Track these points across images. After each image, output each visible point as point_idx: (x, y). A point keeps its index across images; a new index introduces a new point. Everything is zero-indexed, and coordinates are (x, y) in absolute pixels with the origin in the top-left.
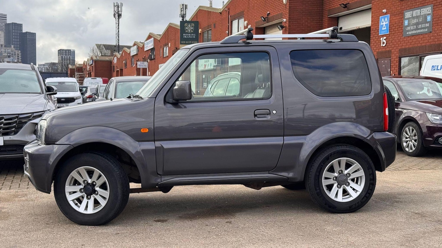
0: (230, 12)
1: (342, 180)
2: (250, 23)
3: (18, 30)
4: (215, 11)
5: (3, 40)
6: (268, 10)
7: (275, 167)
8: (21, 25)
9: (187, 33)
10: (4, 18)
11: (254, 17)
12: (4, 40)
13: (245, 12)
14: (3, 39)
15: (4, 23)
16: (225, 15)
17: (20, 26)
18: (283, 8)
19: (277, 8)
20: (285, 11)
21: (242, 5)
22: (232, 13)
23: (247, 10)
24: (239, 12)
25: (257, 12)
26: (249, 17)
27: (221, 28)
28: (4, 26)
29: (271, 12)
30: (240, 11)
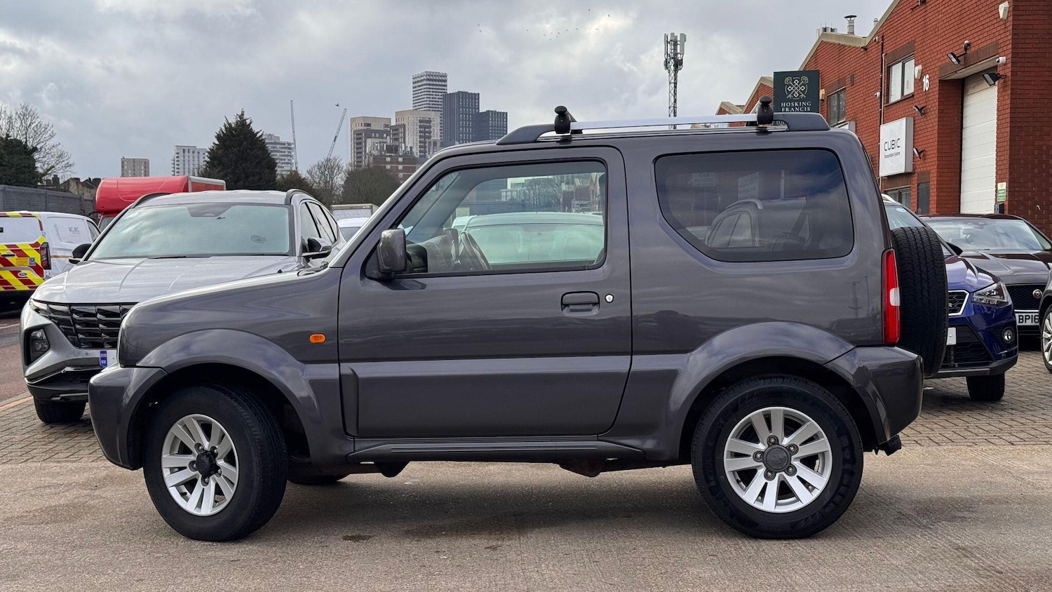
0: (884, 45)
1: (774, 459)
2: (928, 69)
3: (469, 108)
4: (853, 45)
5: (439, 132)
6: (965, 36)
7: (612, 426)
8: (477, 97)
9: (791, 100)
10: (440, 83)
11: (936, 54)
12: (441, 130)
13: (916, 45)
14: (439, 128)
15: (440, 94)
16: (875, 52)
17: (475, 99)
18: (999, 28)
19: (987, 29)
20: (1003, 36)
21: (910, 26)
22: (889, 48)
23: (921, 38)
24: (904, 43)
25: (942, 43)
26: (925, 55)
27: (865, 84)
28: (440, 100)
29: (974, 40)
30: (907, 42)
